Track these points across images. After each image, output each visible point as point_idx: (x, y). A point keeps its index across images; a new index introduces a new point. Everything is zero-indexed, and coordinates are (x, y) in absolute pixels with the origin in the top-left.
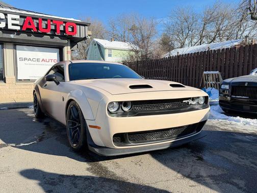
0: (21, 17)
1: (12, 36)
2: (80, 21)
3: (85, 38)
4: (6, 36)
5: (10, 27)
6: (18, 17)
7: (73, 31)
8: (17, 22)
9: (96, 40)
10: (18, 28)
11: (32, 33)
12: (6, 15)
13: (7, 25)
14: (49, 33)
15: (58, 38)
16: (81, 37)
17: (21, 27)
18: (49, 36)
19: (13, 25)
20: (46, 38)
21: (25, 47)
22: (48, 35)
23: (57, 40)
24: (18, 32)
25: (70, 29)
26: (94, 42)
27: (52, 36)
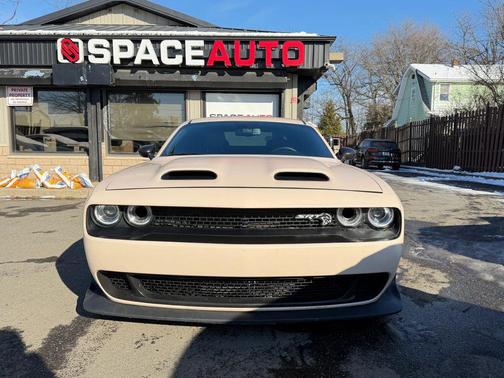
0: (206, 42)
1: (194, 78)
2: (315, 35)
3: (324, 69)
4: (185, 78)
5: (190, 62)
6: (201, 43)
7: (297, 57)
8: (200, 53)
9: (416, 66)
10: (201, 63)
11: (225, 69)
12: (183, 42)
13: (184, 59)
14: (254, 66)
15: (270, 73)
16: (315, 66)
17: (206, 60)
18: (254, 73)
19: (194, 58)
20: (250, 76)
21: (219, 96)
22: (253, 70)
23: (269, 77)
24: (204, 70)
25: (291, 55)
26: (411, 71)
27: (260, 72)
